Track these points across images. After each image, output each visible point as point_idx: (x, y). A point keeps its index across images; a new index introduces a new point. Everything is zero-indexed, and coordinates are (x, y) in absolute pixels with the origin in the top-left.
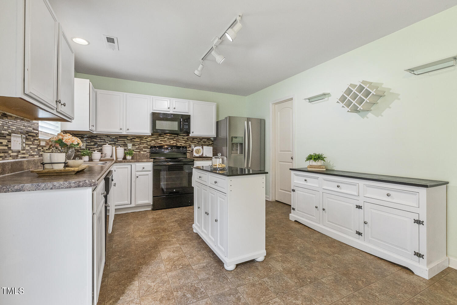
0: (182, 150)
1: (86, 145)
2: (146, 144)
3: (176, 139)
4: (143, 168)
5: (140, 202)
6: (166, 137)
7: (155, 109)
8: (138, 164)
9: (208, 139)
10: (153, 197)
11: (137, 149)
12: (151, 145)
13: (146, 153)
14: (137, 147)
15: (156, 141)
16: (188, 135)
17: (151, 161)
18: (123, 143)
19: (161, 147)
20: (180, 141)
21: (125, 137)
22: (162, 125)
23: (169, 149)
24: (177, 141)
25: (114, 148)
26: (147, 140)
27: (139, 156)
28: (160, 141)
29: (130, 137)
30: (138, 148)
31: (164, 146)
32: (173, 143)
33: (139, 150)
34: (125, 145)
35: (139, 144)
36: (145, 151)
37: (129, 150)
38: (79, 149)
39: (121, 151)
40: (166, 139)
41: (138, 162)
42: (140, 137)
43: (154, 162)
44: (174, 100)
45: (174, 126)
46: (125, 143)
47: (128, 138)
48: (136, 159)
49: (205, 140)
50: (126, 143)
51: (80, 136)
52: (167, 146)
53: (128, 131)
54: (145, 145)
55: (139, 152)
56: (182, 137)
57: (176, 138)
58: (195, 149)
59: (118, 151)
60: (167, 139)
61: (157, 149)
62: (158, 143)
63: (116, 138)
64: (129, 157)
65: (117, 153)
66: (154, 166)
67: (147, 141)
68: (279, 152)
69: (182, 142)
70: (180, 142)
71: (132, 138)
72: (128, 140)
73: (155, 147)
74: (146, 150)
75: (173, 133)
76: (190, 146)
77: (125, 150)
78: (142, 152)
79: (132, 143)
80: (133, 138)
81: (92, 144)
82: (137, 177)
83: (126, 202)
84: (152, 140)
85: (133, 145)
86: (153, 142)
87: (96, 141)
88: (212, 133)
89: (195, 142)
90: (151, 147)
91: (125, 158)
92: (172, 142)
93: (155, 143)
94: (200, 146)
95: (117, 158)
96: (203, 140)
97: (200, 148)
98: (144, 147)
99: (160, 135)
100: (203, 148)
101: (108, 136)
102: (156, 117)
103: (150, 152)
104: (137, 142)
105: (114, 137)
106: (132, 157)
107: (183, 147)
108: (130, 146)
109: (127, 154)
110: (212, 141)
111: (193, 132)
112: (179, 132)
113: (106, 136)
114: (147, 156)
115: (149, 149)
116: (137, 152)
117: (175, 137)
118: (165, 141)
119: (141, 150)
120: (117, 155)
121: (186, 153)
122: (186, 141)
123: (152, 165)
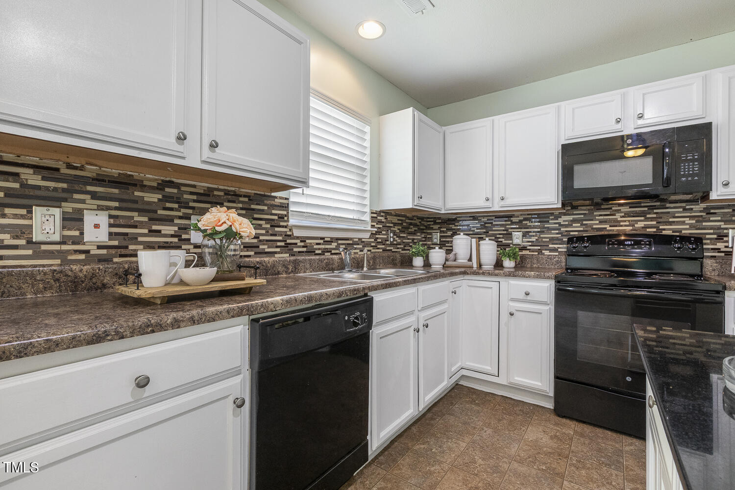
0: (679, 248)
1: (441, 236)
2: (557, 232)
3: (655, 216)
4: (528, 293)
6: (619, 211)
7: (571, 134)
11: (534, 243)
12: (571, 233)
13: (557, 254)
14: (534, 239)
15: (584, 222)
16: (705, 197)
17: (549, 278)
18: (504, 230)
19: (600, 239)
20: (671, 220)
21: (507, 216)
23: (628, 245)
24: (662, 220)
25: (474, 240)
26: (560, 220)
27: (539, 262)
28: (598, 223)
29: (518, 217)
30: (537, 241)
31: (613, 236)
32: (646, 227)
33: (539, 248)
34: (508, 236)
35: (538, 232)
36: (555, 250)
38: (431, 244)
39: (489, 249)
40: (618, 216)
41: (515, 276)
43: (557, 281)
44: (639, 91)
46: (507, 230)
47: (514, 219)
50: (510, 230)
51: (432, 220)
53: (502, 203)
54: (554, 234)
55: (540, 252)
56: (684, 205)
57: (655, 211)
59: (483, 248)
60: (623, 214)
61: (588, 244)
62: (593, 229)
64: (508, 263)
65: (482, 252)
67: (559, 224)
69: (683, 223)
70: (671, 223)
71: (521, 218)
72: (513, 223)
73: (580, 239)
74: (556, 246)
75: (635, 196)
76: (721, 236)
78: (547, 253)
79: (522, 230)
80: (525, 219)
81: (449, 233)
84: (574, 221)
85: (525, 235)
86: (577, 227)
87: (454, 229)
90: (571, 240)
91: (499, 265)
92: (640, 225)
93: (582, 229)
95: (480, 265)
98: (552, 240)
99: (597, 206)
103: (566, 252)
104: (535, 227)
106: (517, 263)
107: (685, 239)
108: (517, 238)
109: (506, 255)
111: (726, 185)
112: (660, 190)
113: (472, 218)
114: (558, 262)
115: (565, 246)
116: (533, 252)
117: (652, 208)
118: (616, 223)
119: (545, 246)
120: (482, 257)
121: (698, 259)
122: (700, 220)
123: (553, 289)
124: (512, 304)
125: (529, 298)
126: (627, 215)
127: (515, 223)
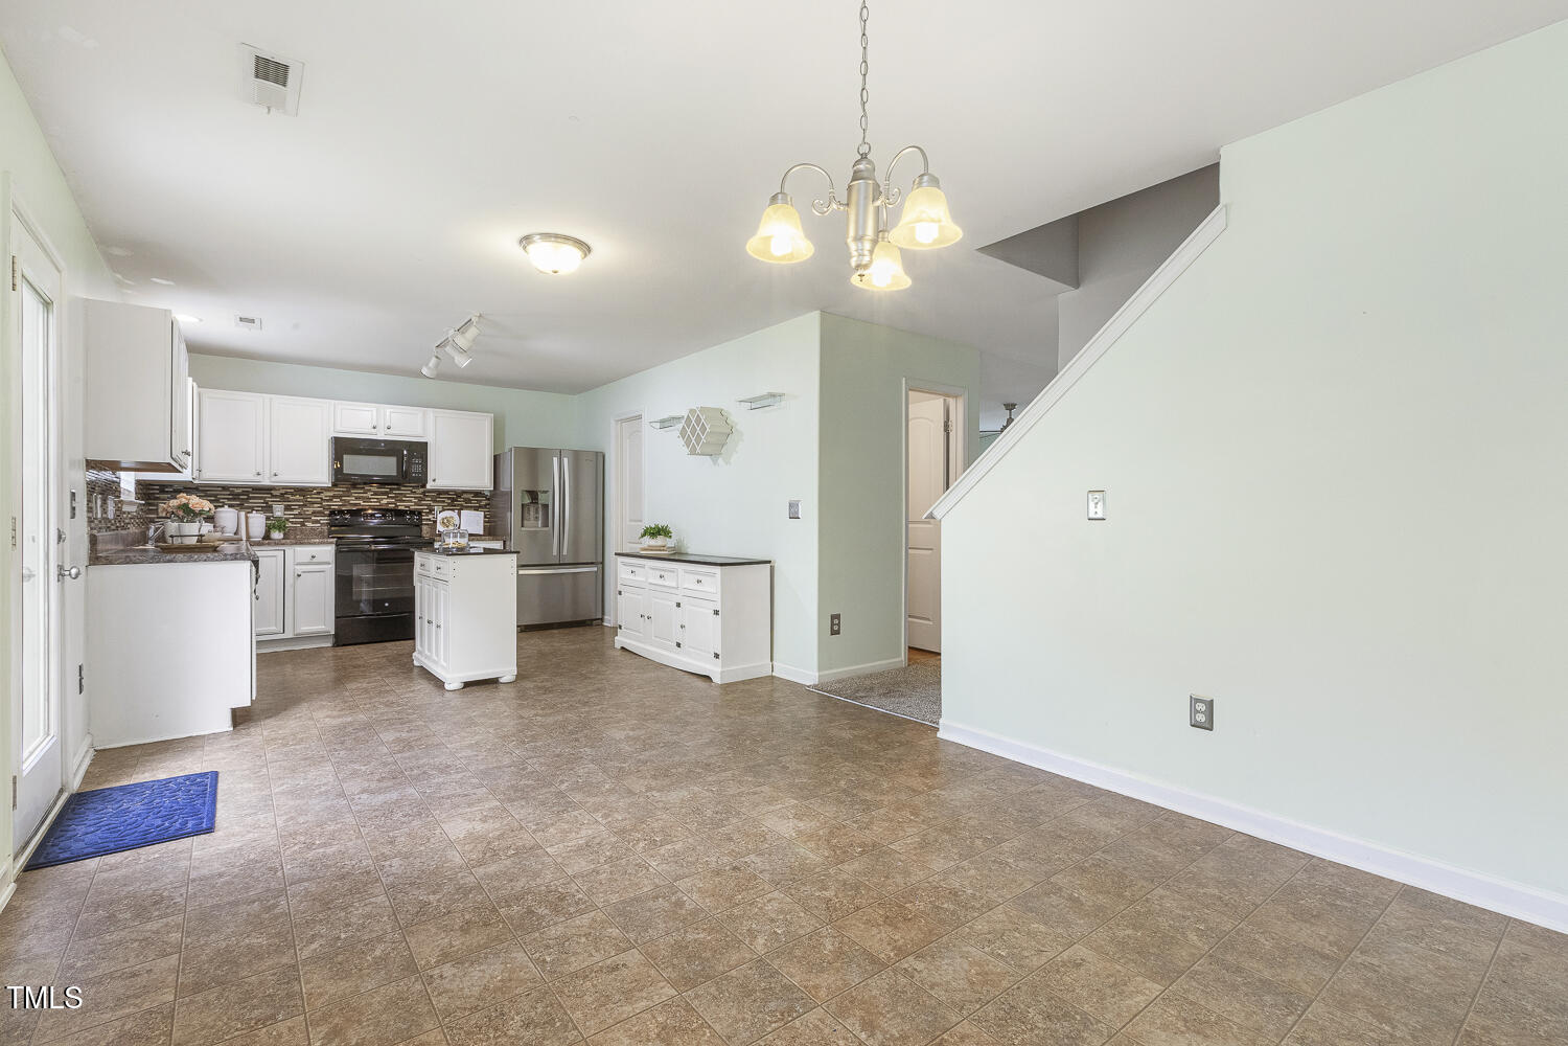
0: (409, 519)
2: (319, 505)
3: (393, 496)
4: (313, 557)
5: (305, 628)
6: (370, 490)
7: (339, 428)
8: (299, 549)
9: (477, 494)
10: (337, 617)
11: (296, 516)
12: (332, 507)
13: (319, 525)
14: (296, 512)
15: (343, 498)
16: (424, 486)
17: (331, 543)
18: (262, 503)
19: (356, 513)
20: (404, 499)
21: (268, 490)
22: (355, 465)
23: (378, 517)
24: (398, 498)
25: (243, 514)
26: (322, 496)
27: (302, 533)
28: (354, 500)
29: (280, 490)
30: (300, 514)
31: (365, 510)
32: (388, 504)
33: (302, 520)
34: (268, 508)
35: (301, 505)
36: (317, 522)
37: (278, 519)
39: (258, 522)
40: (369, 494)
41: (301, 544)
42: (302, 491)
43: (337, 545)
44: (388, 410)
45: (387, 466)
46: (268, 503)
47: (274, 493)
48: (295, 536)
49: (470, 496)
50: (271, 503)
52: (373, 509)
53: (274, 479)
54: (316, 507)
55: (303, 524)
56: (409, 489)
57: (394, 492)
58: (440, 517)
59: (250, 521)
60: (372, 493)
61: (347, 516)
62: (350, 504)
63: (243, 493)
64: (277, 535)
65: (250, 525)
66: (338, 552)
67: (321, 498)
68: (628, 523)
69: (411, 501)
70: (404, 501)
71: (284, 492)
72: (273, 496)
73: (341, 512)
74: (318, 518)
75: (385, 482)
76: (431, 511)
77: (268, 518)
78: (309, 524)
79: (285, 503)
80: (287, 493)
82: (299, 576)
83: (273, 628)
84: (334, 497)
85: (287, 508)
86: (337, 502)
88: (485, 483)
89: (444, 502)
90: (333, 513)
91: (267, 537)
92: (385, 501)
93: (341, 504)
94: (453, 510)
95: (248, 537)
96: (465, 496)
97: (454, 514)
98: (314, 513)
99: (354, 486)
100: (459, 515)
101: (225, 488)
102: (343, 447)
103: (329, 523)
104: (297, 501)
105: (240, 491)
106: (284, 534)
107: (412, 512)
108: (279, 510)
109: (274, 527)
110: (489, 499)
111: (434, 480)
112: (400, 480)
113: (221, 489)
114: (321, 532)
115: (326, 518)
116: (296, 524)
117: (391, 490)
118: (368, 499)
119: (308, 519)
120: (251, 530)
121: (419, 526)
122: (421, 499)
123: (334, 552)
124: (298, 567)
125: (314, 560)
126: (376, 494)
127: (276, 496)
